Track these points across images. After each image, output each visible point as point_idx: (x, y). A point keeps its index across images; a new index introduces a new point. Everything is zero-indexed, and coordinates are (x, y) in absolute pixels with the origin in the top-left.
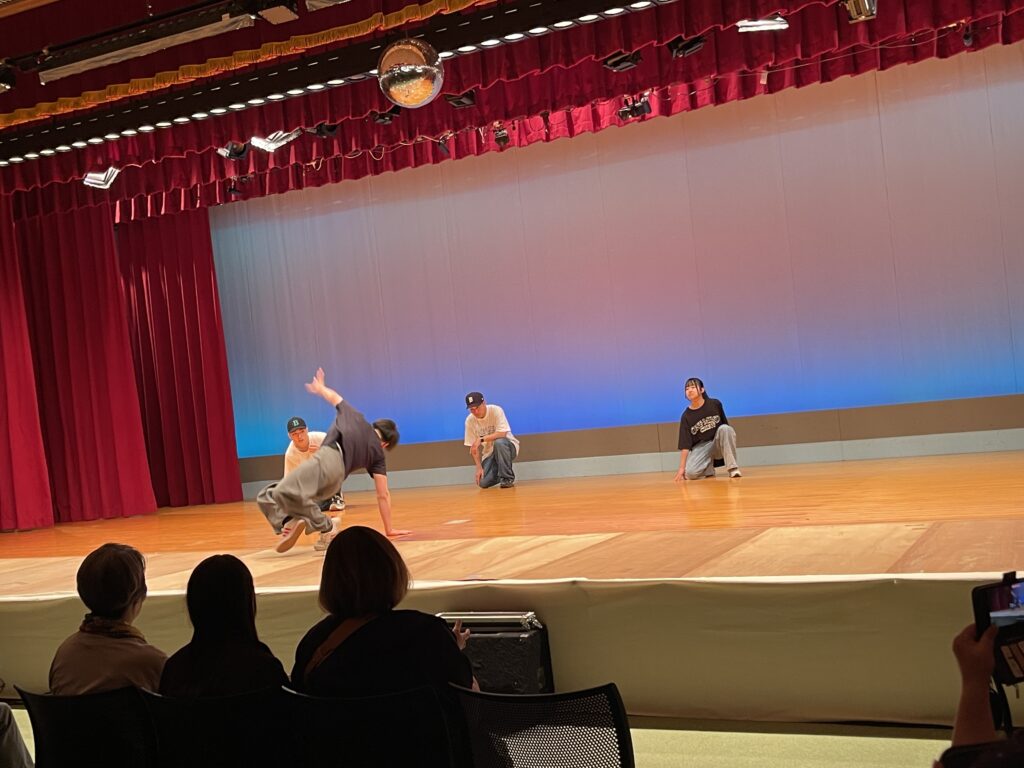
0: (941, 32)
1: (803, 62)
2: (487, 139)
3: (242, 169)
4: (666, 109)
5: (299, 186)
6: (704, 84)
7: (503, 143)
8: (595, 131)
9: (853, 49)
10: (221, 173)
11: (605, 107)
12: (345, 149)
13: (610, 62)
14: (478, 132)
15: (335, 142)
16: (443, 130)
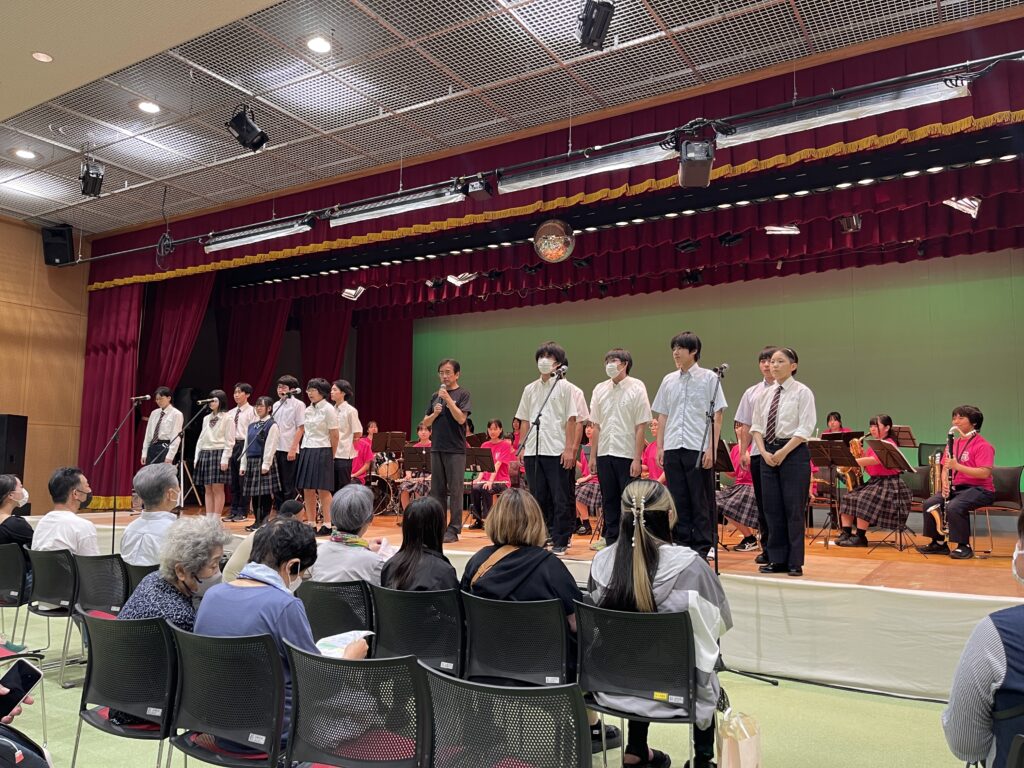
0: (901, 245)
1: (808, 257)
5: (471, 311)
7: (603, 293)
8: (664, 290)
9: (841, 251)
10: (426, 297)
12: (504, 288)
13: (680, 246)
14: (588, 285)
15: (499, 284)
16: (567, 281)
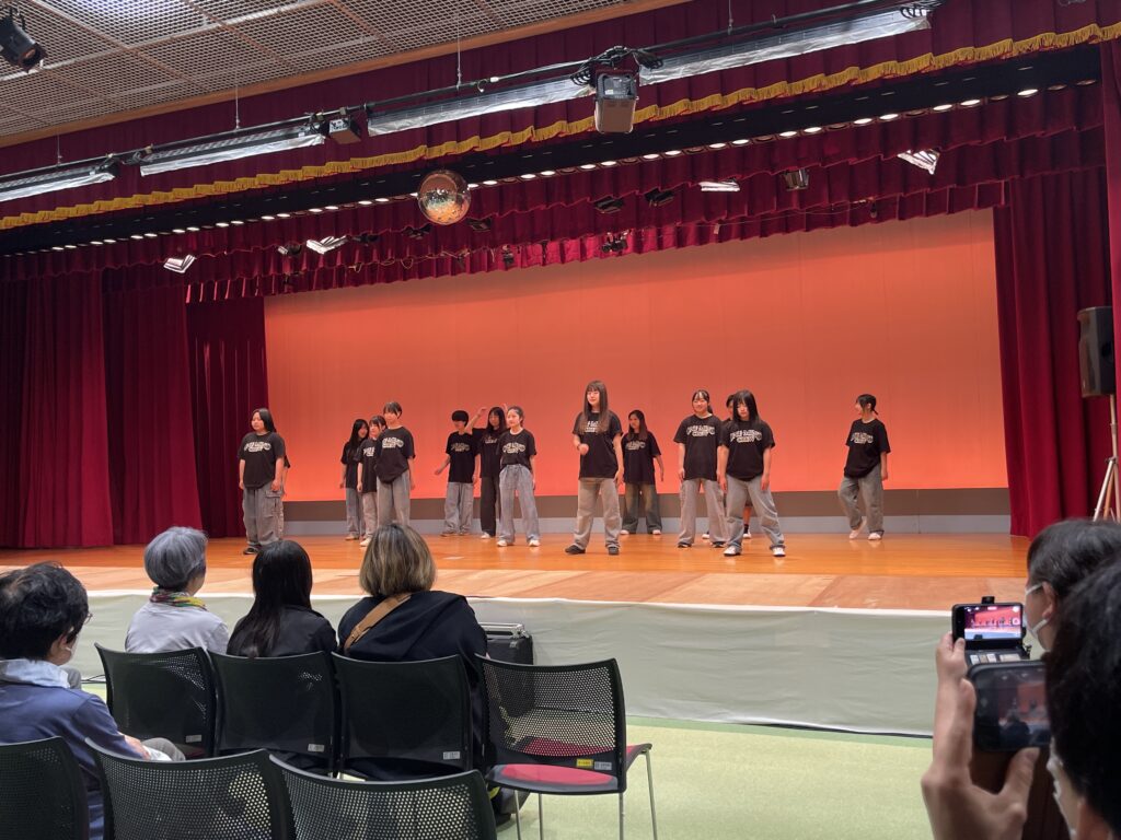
0: (853, 205)
1: (750, 219)
2: (496, 258)
3: (296, 266)
4: (639, 248)
5: (341, 285)
6: (669, 230)
7: (509, 264)
8: (582, 260)
9: (786, 212)
10: (279, 268)
11: (591, 242)
12: (382, 257)
13: (600, 205)
14: (489, 253)
16: (462, 248)
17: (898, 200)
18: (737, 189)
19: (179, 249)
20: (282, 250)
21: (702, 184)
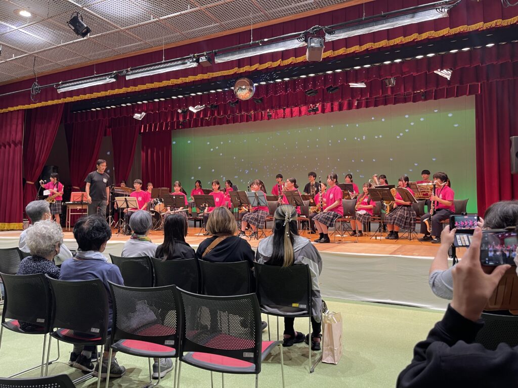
0: (414, 93)
1: (370, 99)
2: (265, 115)
3: (185, 118)
4: (323, 111)
5: (202, 125)
6: (336, 104)
7: (269, 117)
8: (300, 116)
9: (385, 96)
10: (178, 118)
11: (304, 108)
12: (219, 114)
13: (308, 93)
14: (262, 113)
15: (216, 112)
16: (251, 111)
17: (434, 91)
18: (365, 86)
19: (139, 110)
20: (180, 111)
21: (350, 84)
